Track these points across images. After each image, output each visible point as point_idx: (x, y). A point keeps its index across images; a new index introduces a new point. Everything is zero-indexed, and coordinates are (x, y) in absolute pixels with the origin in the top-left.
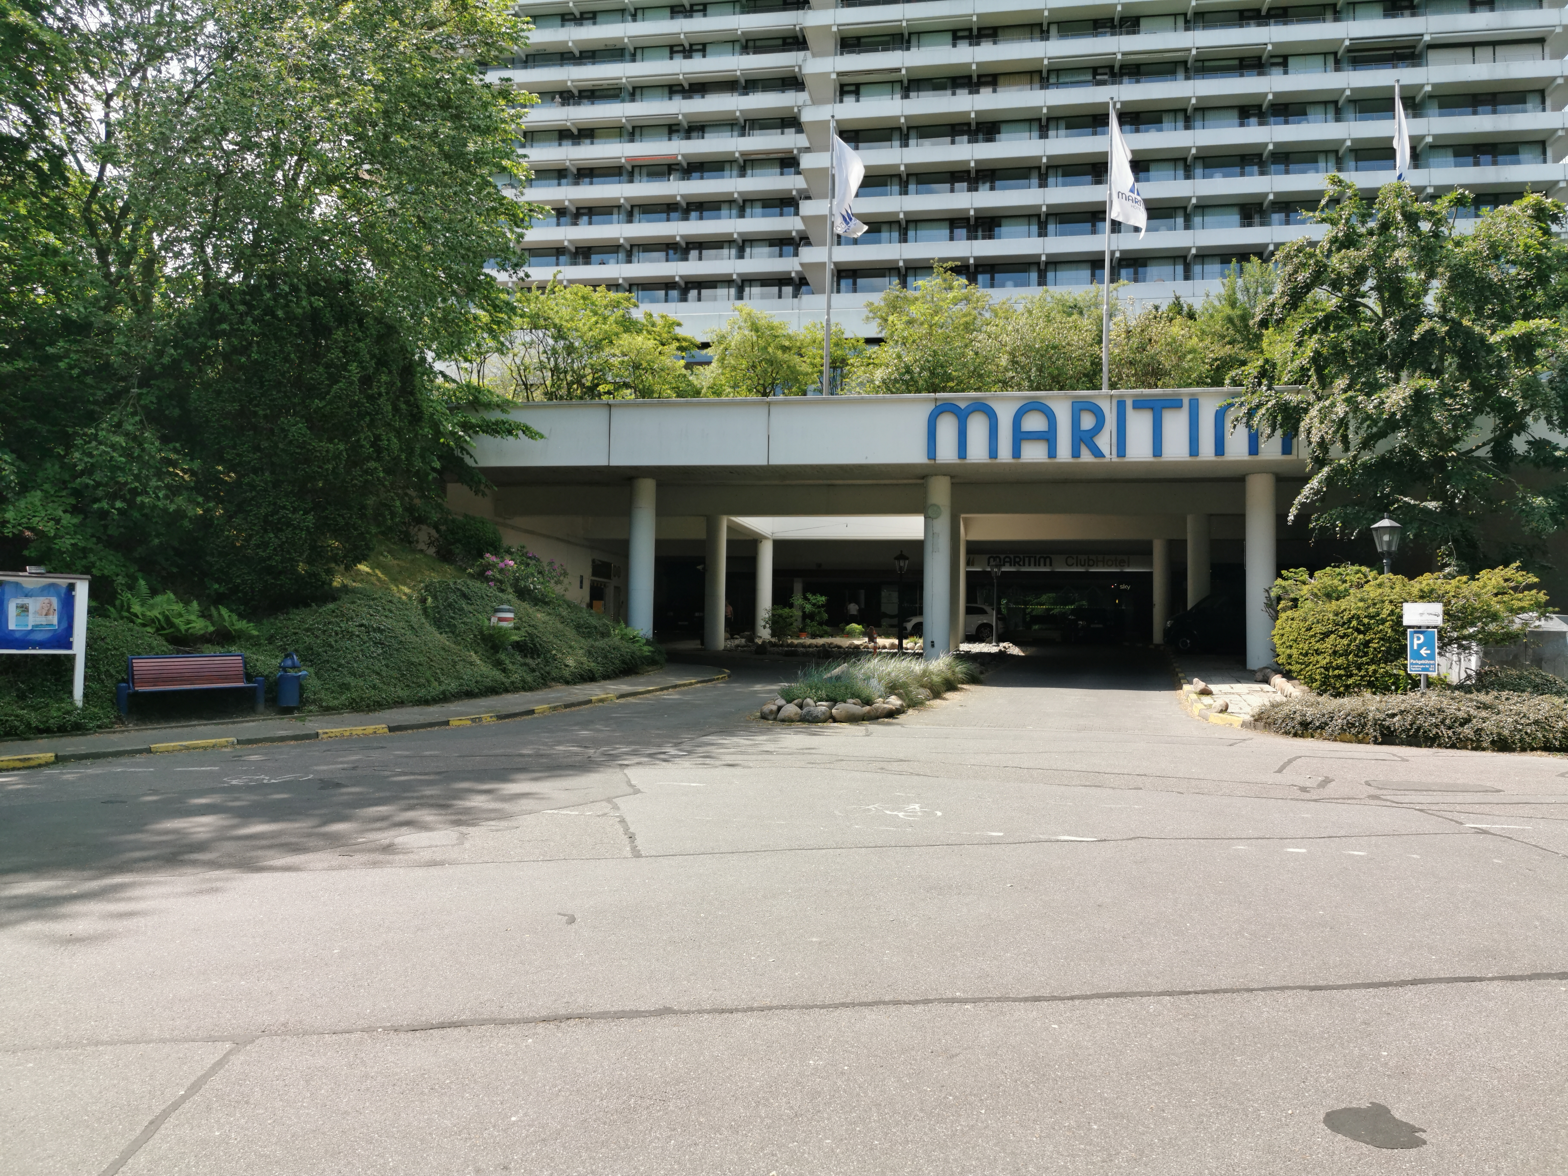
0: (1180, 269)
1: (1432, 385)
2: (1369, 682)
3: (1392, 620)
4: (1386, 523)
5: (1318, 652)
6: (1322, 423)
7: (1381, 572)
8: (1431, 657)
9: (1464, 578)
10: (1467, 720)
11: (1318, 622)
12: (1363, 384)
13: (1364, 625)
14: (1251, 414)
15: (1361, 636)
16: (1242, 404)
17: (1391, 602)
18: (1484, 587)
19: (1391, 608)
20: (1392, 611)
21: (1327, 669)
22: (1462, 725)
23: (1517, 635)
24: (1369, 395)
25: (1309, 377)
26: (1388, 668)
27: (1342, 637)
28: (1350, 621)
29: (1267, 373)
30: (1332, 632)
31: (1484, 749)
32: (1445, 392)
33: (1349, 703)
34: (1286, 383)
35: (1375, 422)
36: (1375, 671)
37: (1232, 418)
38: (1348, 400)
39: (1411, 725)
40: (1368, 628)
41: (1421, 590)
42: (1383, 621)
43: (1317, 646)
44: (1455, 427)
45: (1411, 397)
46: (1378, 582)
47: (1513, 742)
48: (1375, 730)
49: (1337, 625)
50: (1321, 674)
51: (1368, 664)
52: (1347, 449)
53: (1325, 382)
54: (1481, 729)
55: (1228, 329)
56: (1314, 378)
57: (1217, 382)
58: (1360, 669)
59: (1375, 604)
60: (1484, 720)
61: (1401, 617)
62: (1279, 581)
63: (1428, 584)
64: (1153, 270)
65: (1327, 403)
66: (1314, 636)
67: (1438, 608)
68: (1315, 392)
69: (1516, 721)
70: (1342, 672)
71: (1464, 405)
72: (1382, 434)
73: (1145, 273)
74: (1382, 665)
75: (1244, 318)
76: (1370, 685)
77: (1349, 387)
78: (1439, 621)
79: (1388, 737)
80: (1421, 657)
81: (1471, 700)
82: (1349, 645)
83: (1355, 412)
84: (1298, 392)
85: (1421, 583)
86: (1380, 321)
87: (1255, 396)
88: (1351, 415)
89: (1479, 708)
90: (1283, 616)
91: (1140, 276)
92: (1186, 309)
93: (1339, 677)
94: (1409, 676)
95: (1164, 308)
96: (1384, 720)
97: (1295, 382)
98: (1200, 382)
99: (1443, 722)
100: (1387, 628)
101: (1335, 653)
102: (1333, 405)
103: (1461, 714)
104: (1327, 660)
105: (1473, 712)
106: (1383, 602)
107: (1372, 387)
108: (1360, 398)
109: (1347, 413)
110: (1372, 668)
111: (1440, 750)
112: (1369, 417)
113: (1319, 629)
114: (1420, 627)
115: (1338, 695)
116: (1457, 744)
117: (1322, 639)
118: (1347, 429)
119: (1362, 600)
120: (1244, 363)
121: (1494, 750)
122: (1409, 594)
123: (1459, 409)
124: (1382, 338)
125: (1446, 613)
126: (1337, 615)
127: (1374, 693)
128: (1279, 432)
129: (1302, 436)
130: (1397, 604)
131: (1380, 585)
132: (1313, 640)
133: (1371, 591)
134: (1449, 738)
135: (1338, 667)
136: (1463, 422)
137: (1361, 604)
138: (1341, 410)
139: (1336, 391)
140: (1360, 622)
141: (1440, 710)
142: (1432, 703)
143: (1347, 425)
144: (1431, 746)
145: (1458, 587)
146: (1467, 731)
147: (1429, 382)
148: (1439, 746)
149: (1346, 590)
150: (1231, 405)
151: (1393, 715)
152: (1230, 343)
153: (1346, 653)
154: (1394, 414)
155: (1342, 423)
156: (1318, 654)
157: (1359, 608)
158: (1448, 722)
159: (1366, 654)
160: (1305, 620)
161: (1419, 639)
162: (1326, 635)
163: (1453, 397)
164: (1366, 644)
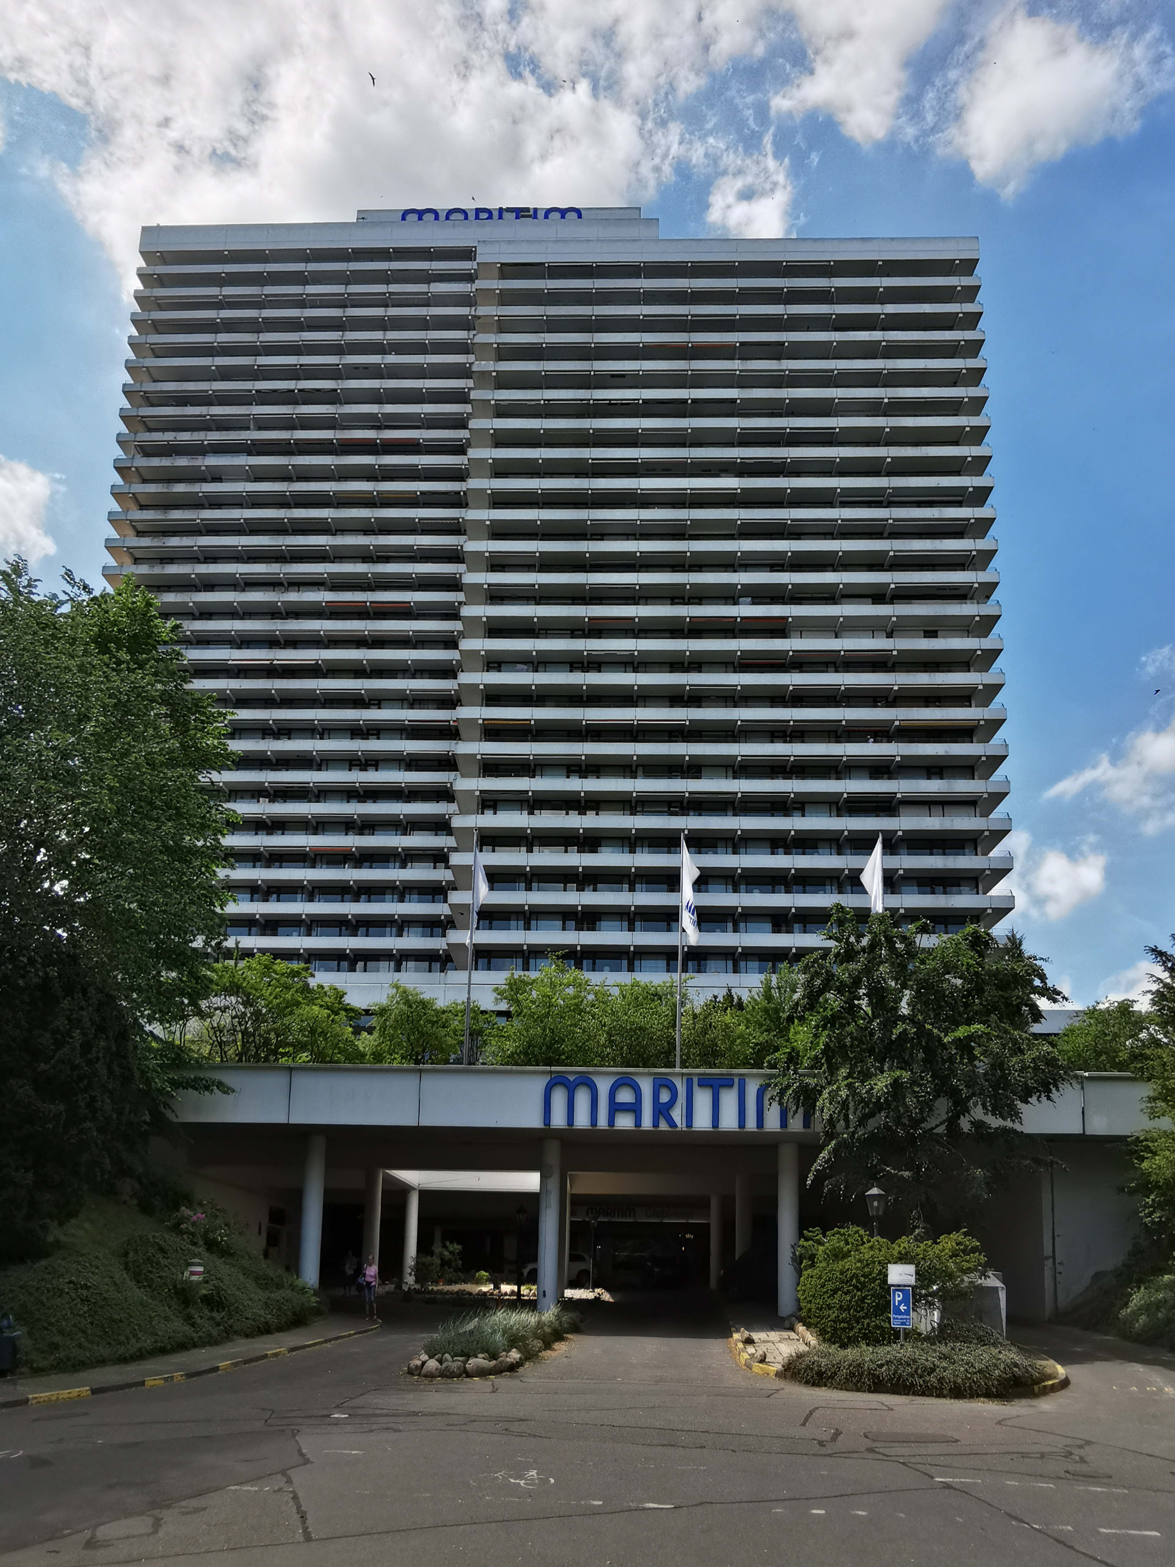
0: (730, 963)
1: (906, 1075)
2: (865, 1334)
3: (880, 1279)
4: (875, 1191)
5: (829, 1307)
6: (831, 1104)
7: (872, 1235)
8: (907, 1312)
9: (930, 1242)
10: (933, 1370)
11: (829, 1280)
12: (859, 1072)
13: (861, 1283)
14: (782, 1093)
15: (859, 1293)
16: (776, 1085)
17: (879, 1262)
18: (943, 1250)
19: (879, 1268)
20: (880, 1271)
21: (835, 1322)
22: (929, 1374)
23: (966, 1293)
24: (862, 1082)
25: (823, 1064)
26: (878, 1322)
27: (846, 1294)
28: (851, 1279)
29: (793, 1059)
30: (839, 1289)
31: (944, 1397)
32: (914, 1082)
33: (851, 1354)
34: (806, 1068)
35: (867, 1104)
36: (868, 1324)
37: (769, 1096)
38: (849, 1086)
39: (894, 1374)
40: (864, 1285)
41: (900, 1253)
42: (875, 1279)
43: (829, 1301)
44: (922, 1111)
45: (891, 1084)
46: (871, 1244)
47: (965, 1390)
48: (869, 1380)
49: (843, 1282)
50: (831, 1327)
51: (864, 1318)
52: (847, 1127)
53: (833, 1069)
54: (943, 1378)
55: (765, 1019)
56: (825, 1067)
57: (758, 1065)
58: (858, 1323)
59: (868, 1265)
60: (945, 1369)
61: (886, 1276)
62: (802, 1242)
63: (904, 1248)
64: (711, 964)
65: (835, 1087)
66: (827, 1292)
67: (911, 1269)
68: (826, 1078)
69: (966, 1370)
70: (846, 1325)
71: (927, 1092)
72: (872, 1115)
73: (706, 966)
74: (874, 1319)
75: (776, 1011)
76: (865, 1337)
77: (849, 1075)
78: (912, 1280)
79: (878, 1385)
80: (900, 1313)
81: (935, 1351)
82: (851, 1301)
83: (853, 1097)
84: (814, 1076)
85: (899, 1246)
86: (871, 1021)
87: (785, 1079)
88: (850, 1098)
89: (941, 1358)
90: (805, 1273)
91: (702, 968)
92: (736, 1000)
93: (844, 1329)
94: (893, 1329)
95: (720, 998)
96: (876, 1370)
97: (812, 1068)
98: (745, 1064)
99: (916, 1371)
100: (876, 1285)
101: (841, 1307)
102: (839, 1089)
103: (929, 1364)
104: (835, 1314)
105: (937, 1362)
106: (874, 1262)
107: (866, 1076)
108: (857, 1084)
109: (847, 1095)
110: (867, 1321)
111: (914, 1398)
112: (863, 1100)
113: (830, 1286)
114: (899, 1286)
115: (844, 1346)
116: (927, 1391)
117: (832, 1295)
118: (848, 1109)
119: (860, 1261)
120: (777, 1049)
121: (951, 1398)
122: (892, 1255)
123: (924, 1096)
124: (872, 1034)
125: (917, 1273)
126: (842, 1273)
127: (868, 1345)
128: (801, 1110)
129: (818, 1114)
130: (884, 1265)
131: (871, 1248)
132: (826, 1296)
133: (866, 1253)
134: (921, 1386)
135: (843, 1321)
136: (927, 1106)
137: (859, 1265)
138: (844, 1093)
139: (840, 1078)
140: (858, 1281)
141: (915, 1361)
142: (908, 1355)
143: (848, 1106)
144: (908, 1394)
145: (925, 1250)
146: (933, 1379)
147: (904, 1073)
148: (915, 1394)
149: (849, 1251)
150: (769, 1085)
151: (881, 1366)
152: (766, 1031)
153: (848, 1309)
154: (880, 1098)
155: (845, 1104)
156: (830, 1309)
157: (857, 1268)
158: (919, 1371)
159: (862, 1309)
160: (820, 1278)
161: (899, 1296)
162: (835, 1291)
163: (920, 1085)
164: (862, 1300)
